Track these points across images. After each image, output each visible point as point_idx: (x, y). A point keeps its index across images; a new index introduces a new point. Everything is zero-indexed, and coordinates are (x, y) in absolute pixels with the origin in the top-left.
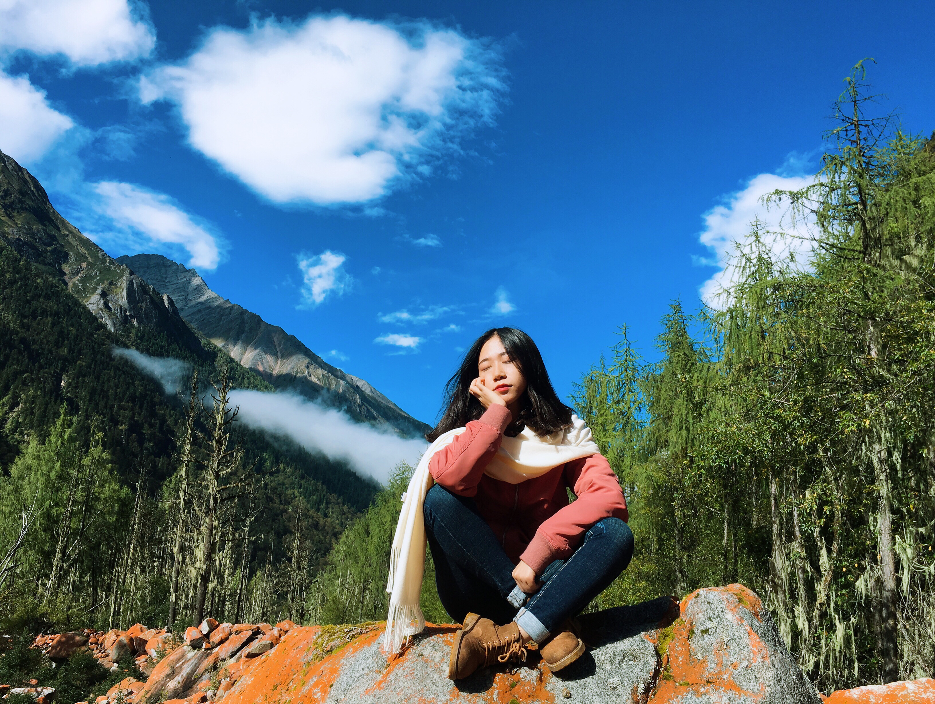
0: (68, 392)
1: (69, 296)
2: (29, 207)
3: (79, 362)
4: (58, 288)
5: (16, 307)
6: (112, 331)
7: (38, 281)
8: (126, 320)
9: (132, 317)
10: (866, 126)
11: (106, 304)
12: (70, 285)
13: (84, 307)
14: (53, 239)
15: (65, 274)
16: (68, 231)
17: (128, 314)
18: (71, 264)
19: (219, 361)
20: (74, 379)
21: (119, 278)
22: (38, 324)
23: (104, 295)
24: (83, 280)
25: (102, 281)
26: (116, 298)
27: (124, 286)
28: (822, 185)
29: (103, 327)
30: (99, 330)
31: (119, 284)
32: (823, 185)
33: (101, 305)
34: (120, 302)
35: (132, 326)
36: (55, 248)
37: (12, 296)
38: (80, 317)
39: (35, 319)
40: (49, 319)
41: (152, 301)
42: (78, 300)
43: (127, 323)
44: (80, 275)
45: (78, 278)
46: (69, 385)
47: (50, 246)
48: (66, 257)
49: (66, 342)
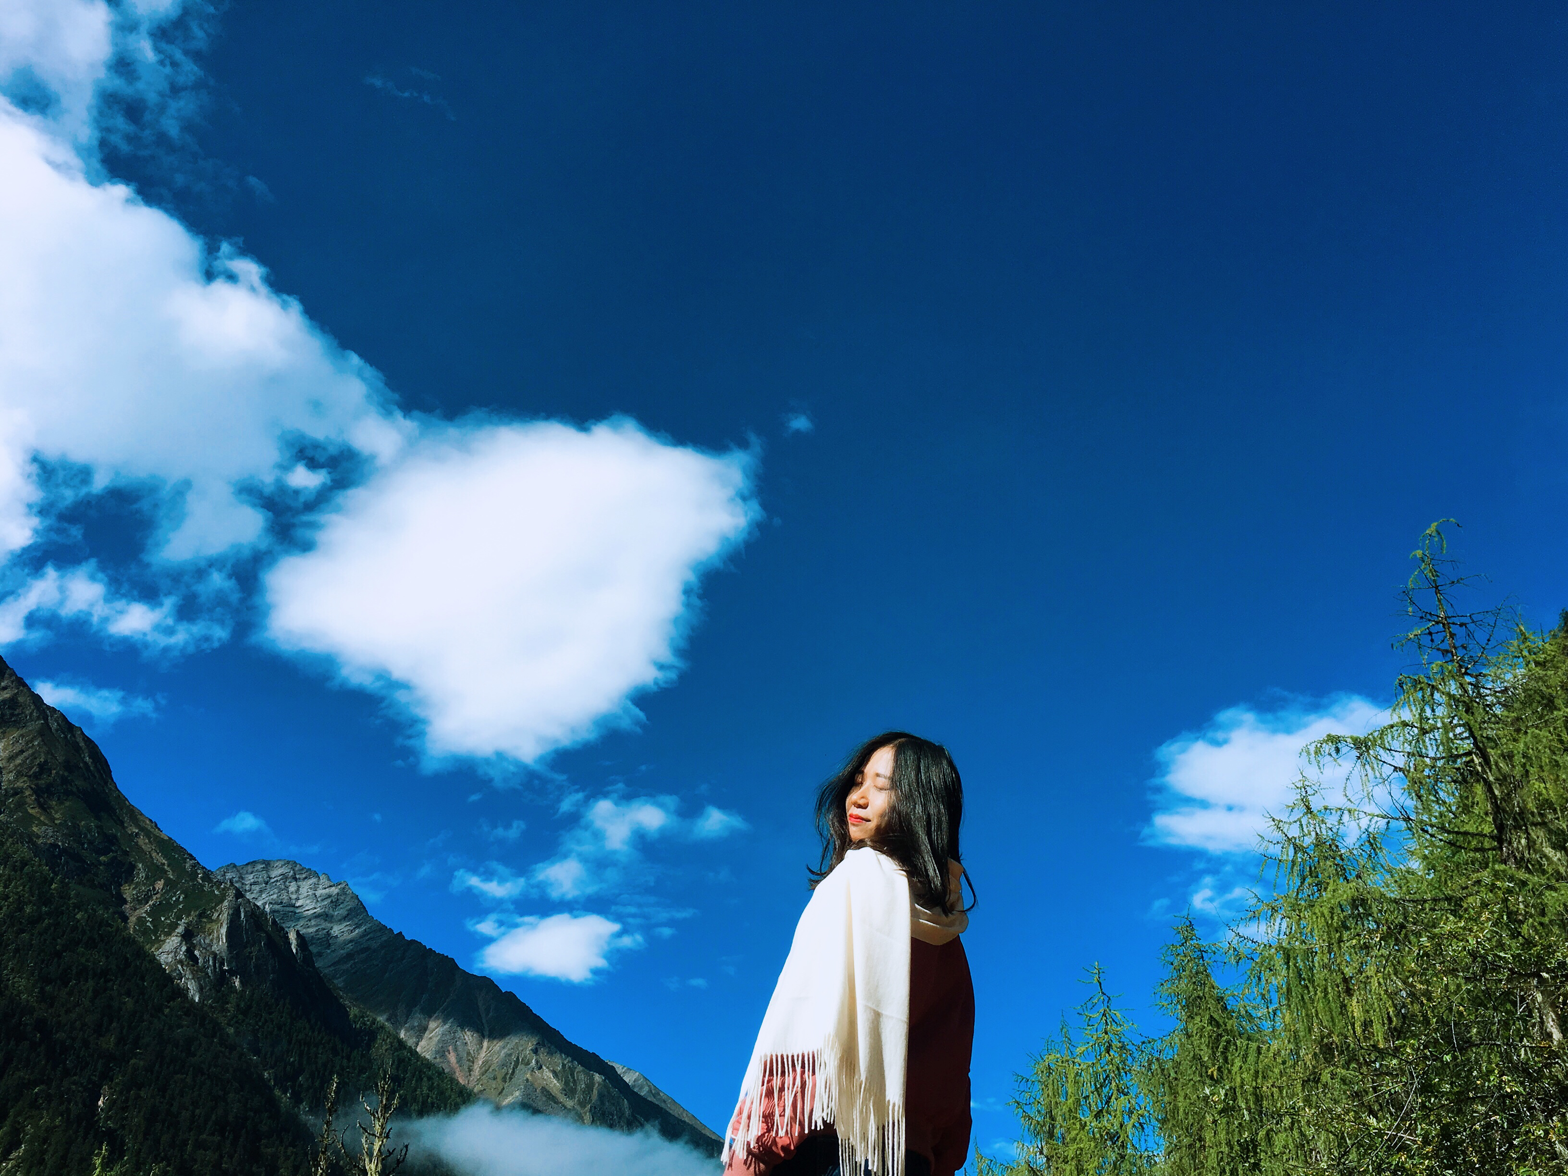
0: (108, 1118)
1: (129, 941)
2: (78, 788)
3: (133, 1061)
4: (111, 926)
5: (35, 964)
6: (197, 1001)
7: (78, 916)
8: (222, 979)
9: (232, 973)
10: (1461, 625)
11: (190, 953)
12: (133, 920)
13: (153, 960)
14: (111, 840)
15: (125, 901)
16: (138, 826)
17: (226, 968)
18: (138, 884)
19: (381, 1049)
20: (121, 1093)
21: (217, 905)
22: (70, 994)
23: (187, 936)
24: (155, 912)
25: (186, 911)
26: (207, 941)
27: (224, 917)
28: (1405, 724)
29: (182, 993)
30: (174, 999)
31: (216, 915)
32: (1407, 725)
33: (181, 956)
34: (215, 948)
35: (232, 988)
36: (115, 858)
37: (32, 945)
38: (143, 979)
39: (66, 984)
40: (91, 983)
41: (270, 943)
42: (141, 948)
43: (222, 986)
44: (151, 903)
45: (147, 908)
46: (111, 1104)
47: (105, 854)
48: (129, 872)
49: (114, 1025)
